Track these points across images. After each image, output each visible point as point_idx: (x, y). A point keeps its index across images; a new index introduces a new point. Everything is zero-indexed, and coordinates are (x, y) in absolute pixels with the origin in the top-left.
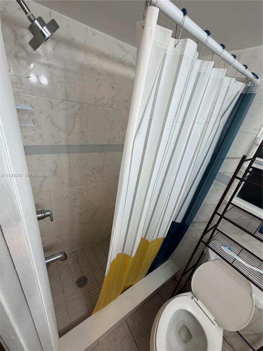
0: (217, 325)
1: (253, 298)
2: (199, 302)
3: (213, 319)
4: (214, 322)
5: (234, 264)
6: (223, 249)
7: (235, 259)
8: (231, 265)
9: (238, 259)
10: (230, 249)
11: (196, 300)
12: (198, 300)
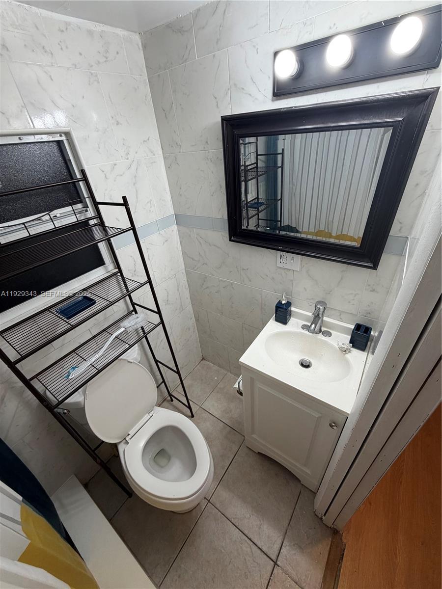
0: (152, 412)
1: (132, 361)
2: (132, 433)
3: (147, 417)
4: (151, 415)
5: (99, 367)
6: (74, 376)
7: (91, 364)
8: (99, 371)
9: (92, 361)
10: (74, 368)
11: (130, 436)
12: (129, 435)
